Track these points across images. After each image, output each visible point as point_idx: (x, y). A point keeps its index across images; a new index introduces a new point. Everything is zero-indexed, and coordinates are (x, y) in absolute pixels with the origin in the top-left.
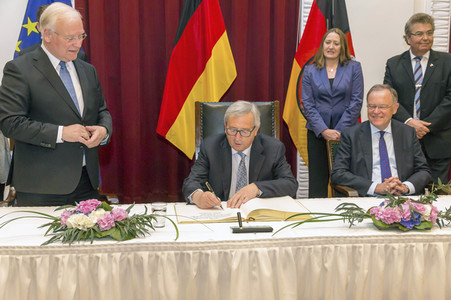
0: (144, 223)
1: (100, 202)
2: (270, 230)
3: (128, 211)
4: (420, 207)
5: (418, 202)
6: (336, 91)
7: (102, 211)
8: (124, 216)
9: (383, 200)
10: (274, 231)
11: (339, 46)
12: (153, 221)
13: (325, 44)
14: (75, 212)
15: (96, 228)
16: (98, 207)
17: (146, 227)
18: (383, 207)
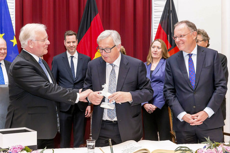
1: (24, 147)
3: (42, 152)
5: (228, 145)
6: (154, 77)
11: (161, 50)
13: (152, 48)
16: (22, 150)
18: (206, 149)
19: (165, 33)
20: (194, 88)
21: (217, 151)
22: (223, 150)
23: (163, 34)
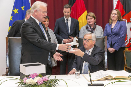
0: (54, 82)
1: (38, 74)
2: (103, 85)
3: (49, 77)
7: (39, 77)
8: (47, 79)
10: (104, 85)
11: (117, 15)
12: (58, 81)
14: (29, 78)
15: (37, 84)
16: (37, 76)
17: (55, 84)
19: (122, 5)
23: (121, 5)
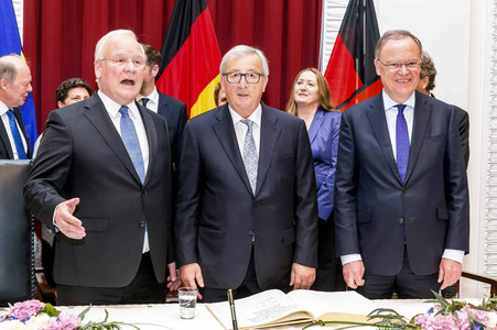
1: (43, 305)
3: (82, 316)
4: (482, 315)
5: (479, 308)
7: (45, 316)
8: (75, 323)
9: (432, 305)
14: (7, 317)
16: (40, 312)
18: (433, 315)
20: (403, 180)
21: (457, 321)
22: (470, 317)
23: (347, 56)
